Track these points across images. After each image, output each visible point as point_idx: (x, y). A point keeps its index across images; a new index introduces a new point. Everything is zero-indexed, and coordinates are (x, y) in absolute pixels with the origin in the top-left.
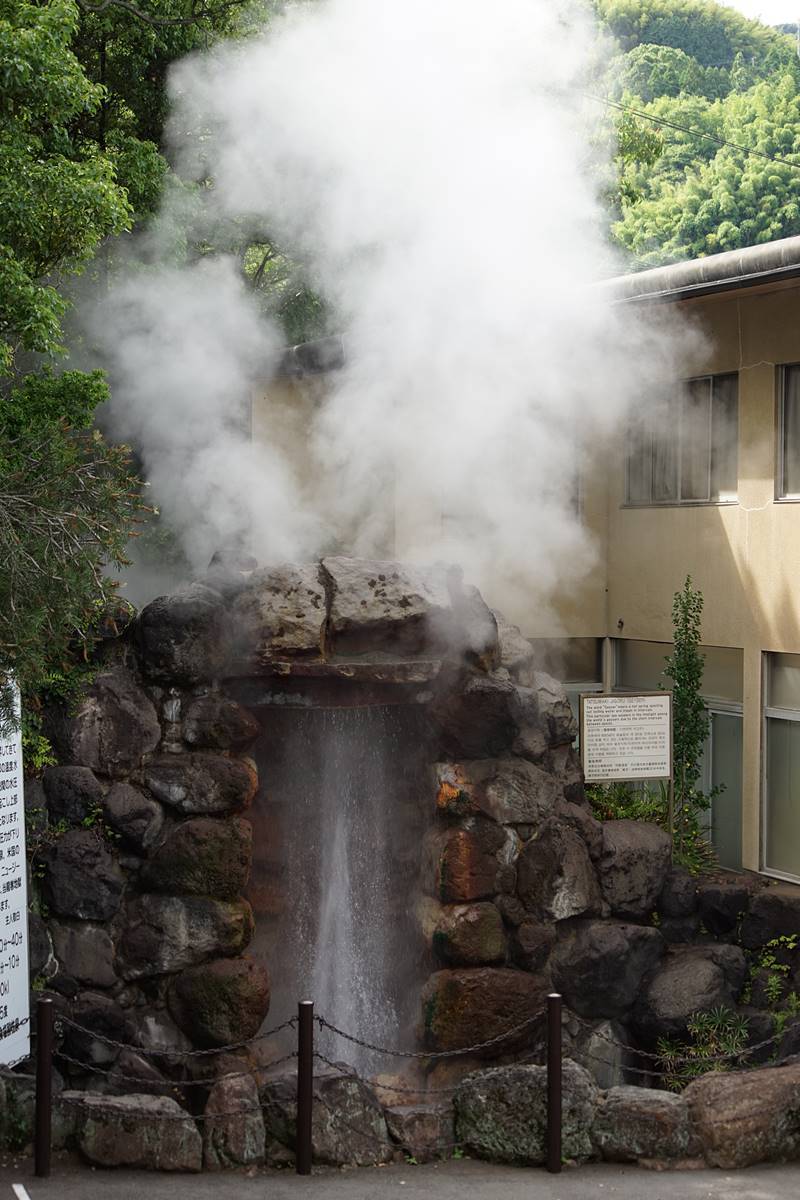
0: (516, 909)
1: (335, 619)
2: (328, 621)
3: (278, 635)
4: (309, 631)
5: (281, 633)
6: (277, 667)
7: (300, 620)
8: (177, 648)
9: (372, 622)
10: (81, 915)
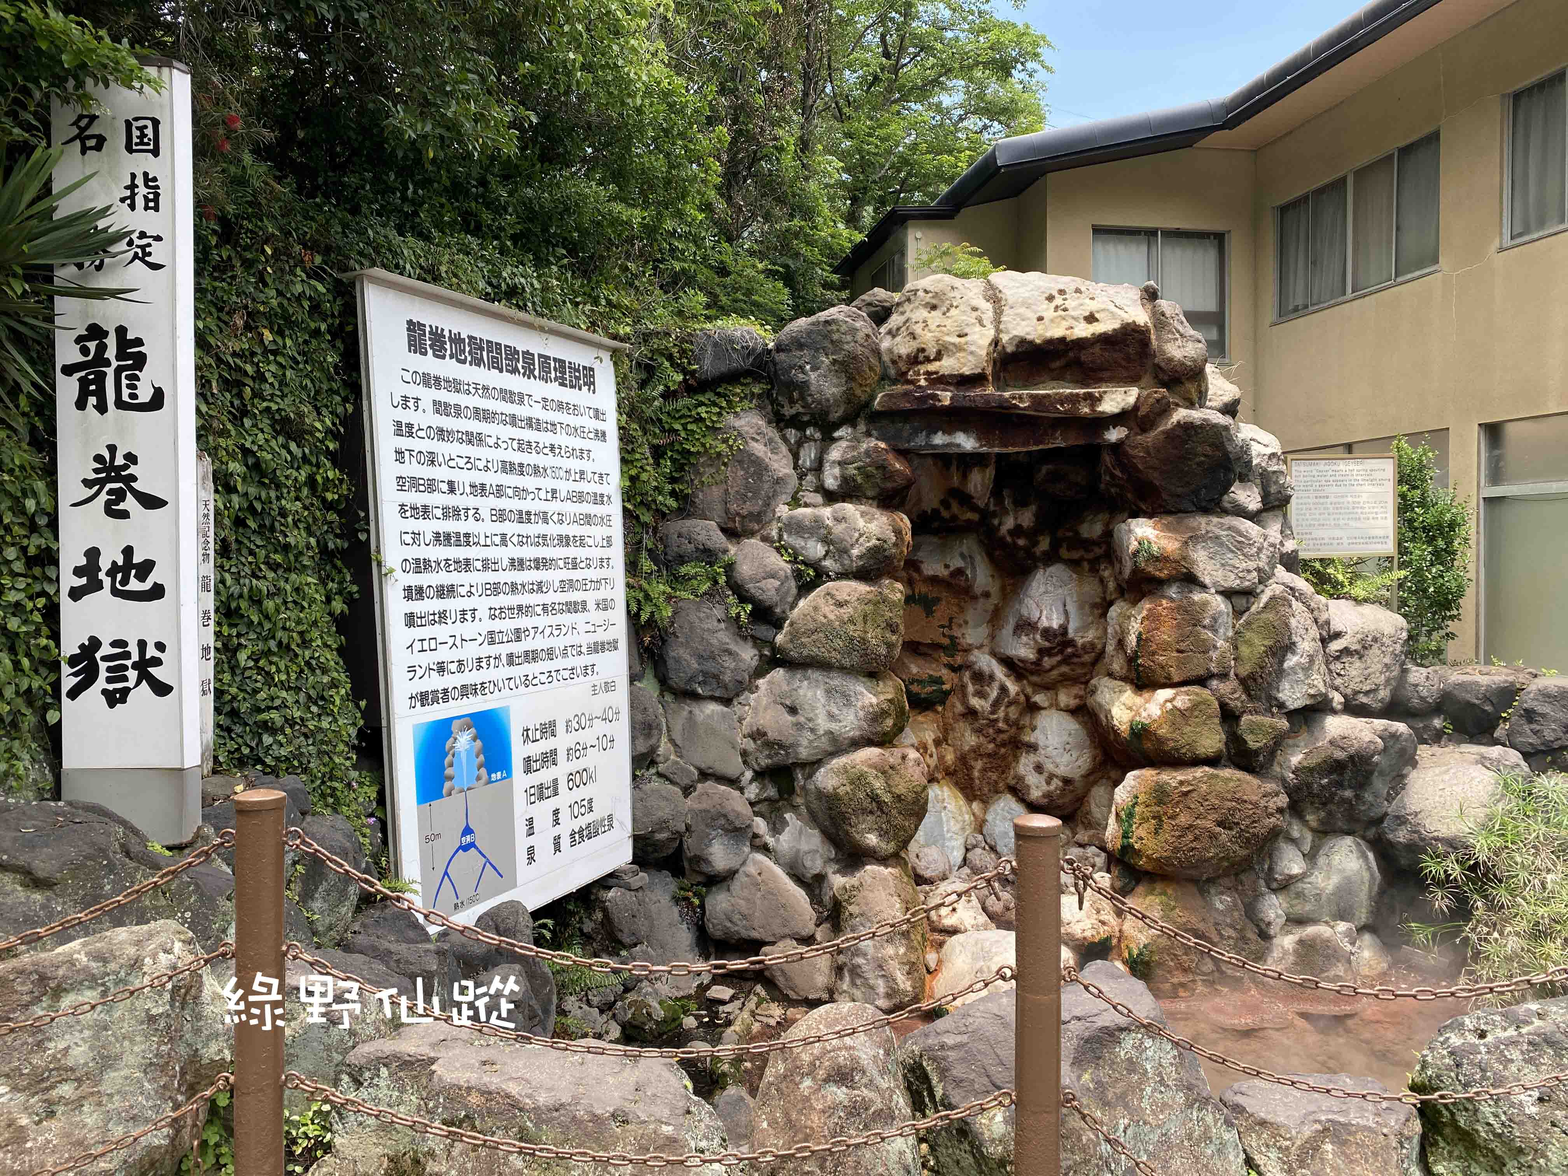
0: (1236, 695)
1: (1005, 338)
2: (996, 342)
3: (935, 359)
4: (972, 353)
5: (939, 357)
6: (935, 397)
7: (963, 340)
8: (813, 376)
9: (1050, 342)
10: (700, 691)
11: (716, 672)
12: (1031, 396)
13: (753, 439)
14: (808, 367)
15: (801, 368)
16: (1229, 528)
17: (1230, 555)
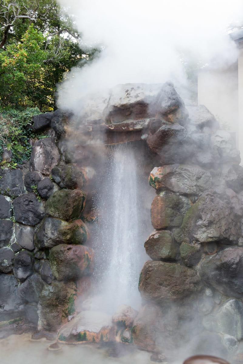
1: (109, 106)
2: (106, 107)
4: (99, 113)
6: (88, 128)
7: (97, 109)
8: (57, 125)
9: (123, 106)
10: (24, 223)
11: (27, 217)
12: (115, 125)
13: (48, 146)
14: (56, 122)
15: (54, 122)
16: (185, 170)
17: (186, 180)
